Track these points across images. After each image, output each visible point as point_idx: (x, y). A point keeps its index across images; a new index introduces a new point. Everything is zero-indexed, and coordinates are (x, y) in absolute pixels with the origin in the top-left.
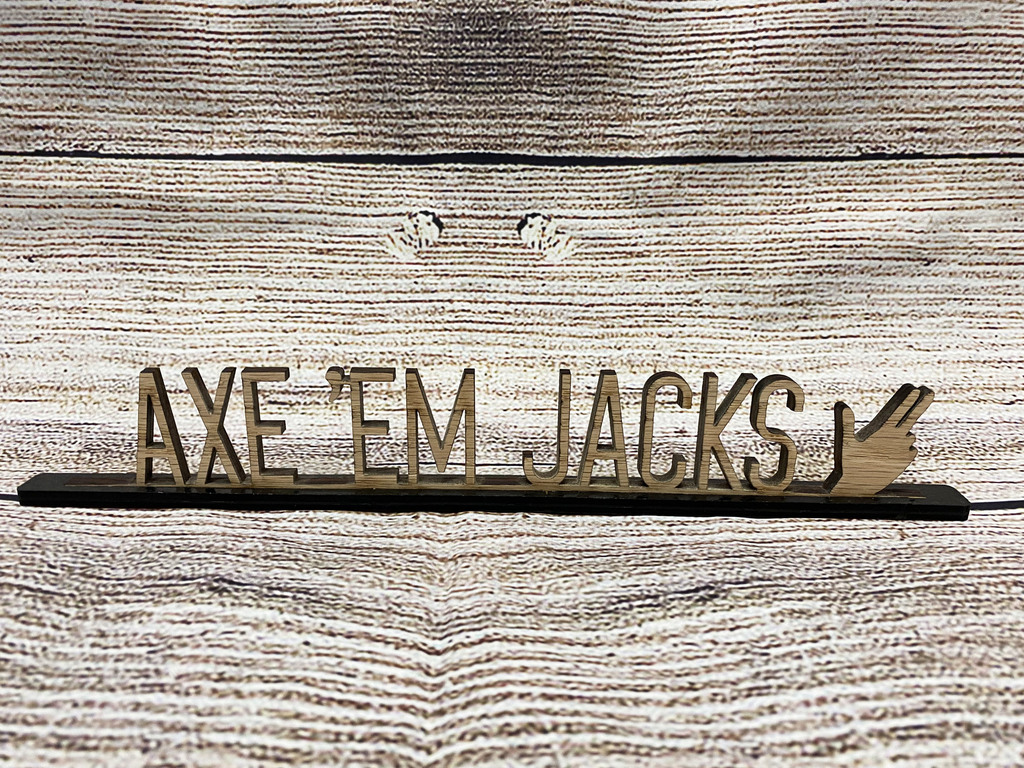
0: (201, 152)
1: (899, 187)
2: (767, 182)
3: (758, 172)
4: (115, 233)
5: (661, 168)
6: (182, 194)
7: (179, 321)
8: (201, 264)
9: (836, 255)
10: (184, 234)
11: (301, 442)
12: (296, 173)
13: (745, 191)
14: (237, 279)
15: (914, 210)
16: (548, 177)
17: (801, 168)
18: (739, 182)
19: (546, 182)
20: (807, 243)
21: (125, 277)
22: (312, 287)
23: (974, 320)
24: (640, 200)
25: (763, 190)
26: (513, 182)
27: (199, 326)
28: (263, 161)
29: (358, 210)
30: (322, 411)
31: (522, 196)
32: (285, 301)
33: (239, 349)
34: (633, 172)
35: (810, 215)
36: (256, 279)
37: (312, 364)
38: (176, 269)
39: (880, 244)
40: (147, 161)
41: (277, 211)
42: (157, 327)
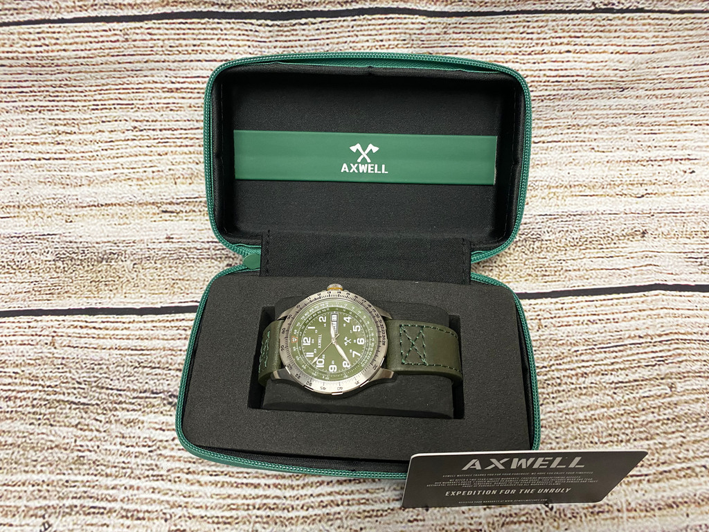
0: (53, 17)
1: (617, 34)
2: (515, 30)
3: (509, 22)
4: (9, 84)
5: (432, 20)
6: (50, 54)
7: (83, 150)
8: (84, 104)
9: (556, 88)
10: (63, 83)
11: (191, 245)
12: (137, 31)
13: (496, 36)
14: (115, 114)
15: (623, 53)
16: (342, 26)
17: (544, 19)
18: (493, 30)
19: (340, 30)
20: (537, 79)
21: (30, 117)
22: (171, 118)
23: (643, 128)
24: (415, 42)
25: (511, 35)
26: (314, 32)
27: (98, 153)
28: (108, 22)
29: (193, 57)
30: (198, 218)
31: (321, 42)
32: (154, 130)
33: (131, 171)
34: (410, 21)
35: (544, 56)
36: (128, 113)
37: (184, 181)
38: (66, 109)
39: (590, 79)
40: (12, 27)
41: (130, 63)
42: (68, 156)
